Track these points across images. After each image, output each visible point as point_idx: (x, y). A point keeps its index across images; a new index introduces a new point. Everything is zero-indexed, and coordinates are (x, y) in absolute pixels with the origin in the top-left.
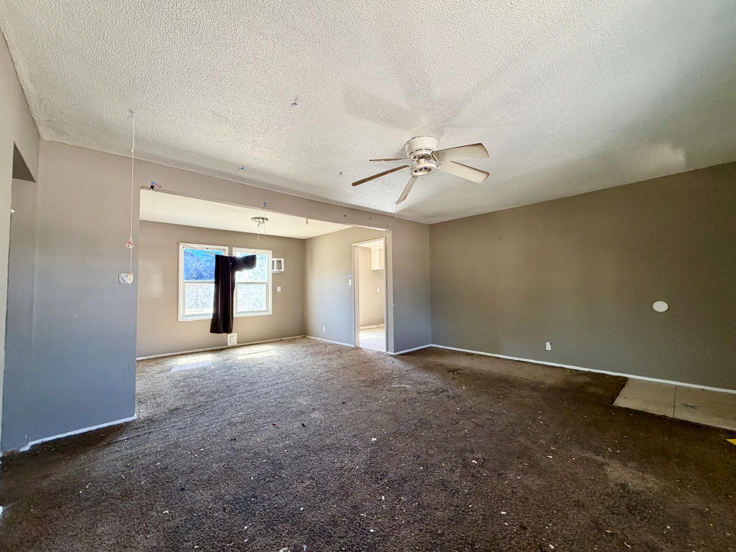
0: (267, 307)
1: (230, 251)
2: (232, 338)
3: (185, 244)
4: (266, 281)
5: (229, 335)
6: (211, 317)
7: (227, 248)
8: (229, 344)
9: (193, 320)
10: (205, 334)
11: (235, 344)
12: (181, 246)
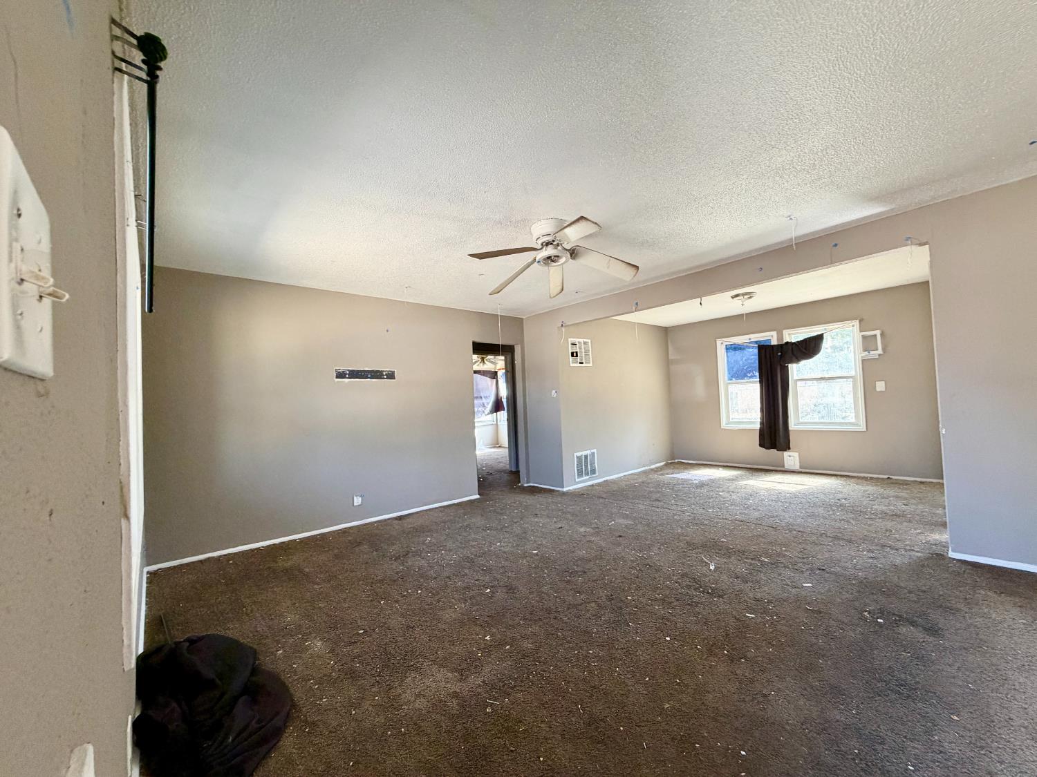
0: (857, 417)
1: (780, 336)
2: (791, 458)
3: (723, 339)
4: (853, 373)
5: (786, 454)
6: (758, 426)
7: (774, 334)
8: (787, 467)
9: (736, 428)
10: (751, 447)
11: (797, 467)
12: (719, 343)
